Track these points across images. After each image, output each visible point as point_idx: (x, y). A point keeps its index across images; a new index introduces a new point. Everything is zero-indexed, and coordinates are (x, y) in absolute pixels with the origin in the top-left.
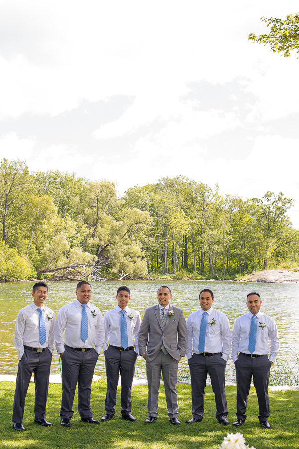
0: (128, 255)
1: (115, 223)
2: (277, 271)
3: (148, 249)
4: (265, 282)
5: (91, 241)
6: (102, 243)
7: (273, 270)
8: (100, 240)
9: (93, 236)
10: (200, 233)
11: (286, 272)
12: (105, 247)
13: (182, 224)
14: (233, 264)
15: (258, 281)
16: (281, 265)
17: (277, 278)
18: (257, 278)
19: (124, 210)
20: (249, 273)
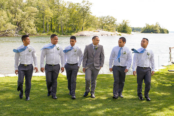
0: (29, 26)
1: (23, 13)
2: (87, 31)
3: (37, 23)
4: (83, 36)
5: (14, 20)
6: (19, 21)
7: (86, 31)
8: (18, 20)
9: (15, 18)
10: (57, 17)
11: (91, 32)
12: (20, 22)
13: (50, 13)
14: (70, 29)
15: (81, 35)
16: (88, 29)
17: (88, 34)
18: (80, 34)
19: (26, 8)
20: (77, 32)
